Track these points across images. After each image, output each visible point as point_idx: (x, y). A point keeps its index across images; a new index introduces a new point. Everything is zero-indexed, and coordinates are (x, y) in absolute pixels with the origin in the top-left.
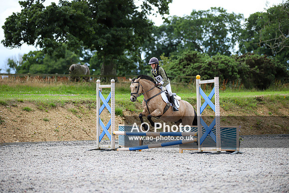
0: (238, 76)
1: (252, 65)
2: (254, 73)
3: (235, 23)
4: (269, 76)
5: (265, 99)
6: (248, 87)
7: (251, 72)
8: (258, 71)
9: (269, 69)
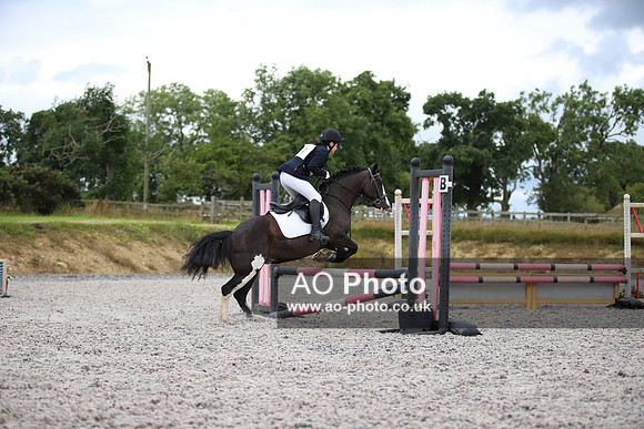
0: (12, 195)
1: (32, 181)
2: (34, 192)
3: (12, 125)
4: (54, 197)
5: (47, 226)
6: (25, 211)
7: (30, 190)
8: (39, 189)
9: (54, 187)
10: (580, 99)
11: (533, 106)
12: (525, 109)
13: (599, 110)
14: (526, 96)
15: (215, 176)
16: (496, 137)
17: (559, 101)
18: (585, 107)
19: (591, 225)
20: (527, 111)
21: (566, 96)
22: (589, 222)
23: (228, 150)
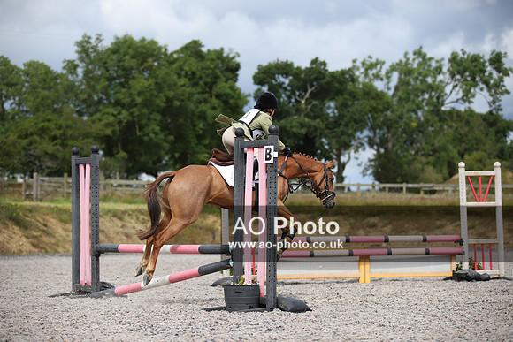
10: (415, 66)
11: (366, 75)
12: (358, 77)
13: (435, 77)
14: (358, 64)
15: (38, 152)
16: (329, 108)
17: (393, 68)
18: (420, 74)
19: (427, 196)
20: (361, 80)
21: (399, 64)
22: (426, 192)
23: (51, 125)
